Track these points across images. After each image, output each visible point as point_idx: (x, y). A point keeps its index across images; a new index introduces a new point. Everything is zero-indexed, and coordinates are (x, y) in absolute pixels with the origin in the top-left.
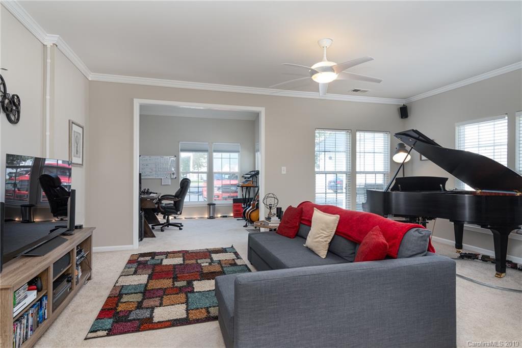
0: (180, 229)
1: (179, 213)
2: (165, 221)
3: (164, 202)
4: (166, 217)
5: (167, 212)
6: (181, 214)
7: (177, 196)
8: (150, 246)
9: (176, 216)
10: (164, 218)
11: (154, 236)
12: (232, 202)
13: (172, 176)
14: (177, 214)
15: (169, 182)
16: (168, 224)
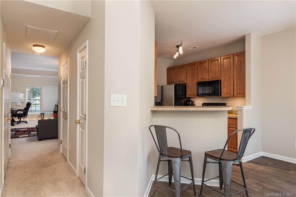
0: (26, 123)
1: (26, 117)
2: (19, 120)
3: (18, 112)
4: (20, 118)
5: (20, 116)
6: (27, 117)
7: (25, 109)
8: (13, 127)
9: (24, 118)
10: (18, 119)
11: (14, 125)
12: (53, 113)
13: (22, 102)
14: (25, 117)
15: (21, 104)
16: (20, 122)
